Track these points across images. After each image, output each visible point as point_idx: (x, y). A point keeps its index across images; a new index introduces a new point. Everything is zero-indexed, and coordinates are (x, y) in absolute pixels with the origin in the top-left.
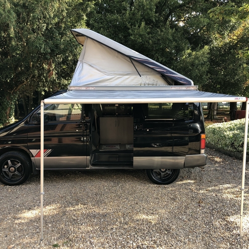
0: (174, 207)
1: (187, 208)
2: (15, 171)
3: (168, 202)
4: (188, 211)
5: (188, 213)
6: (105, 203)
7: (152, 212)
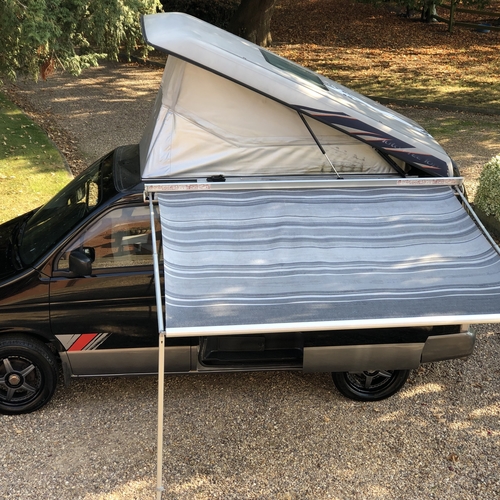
0: (397, 474)
1: (424, 475)
2: (21, 382)
3: (384, 459)
4: (425, 485)
5: (426, 490)
6: (249, 466)
7: (352, 488)
